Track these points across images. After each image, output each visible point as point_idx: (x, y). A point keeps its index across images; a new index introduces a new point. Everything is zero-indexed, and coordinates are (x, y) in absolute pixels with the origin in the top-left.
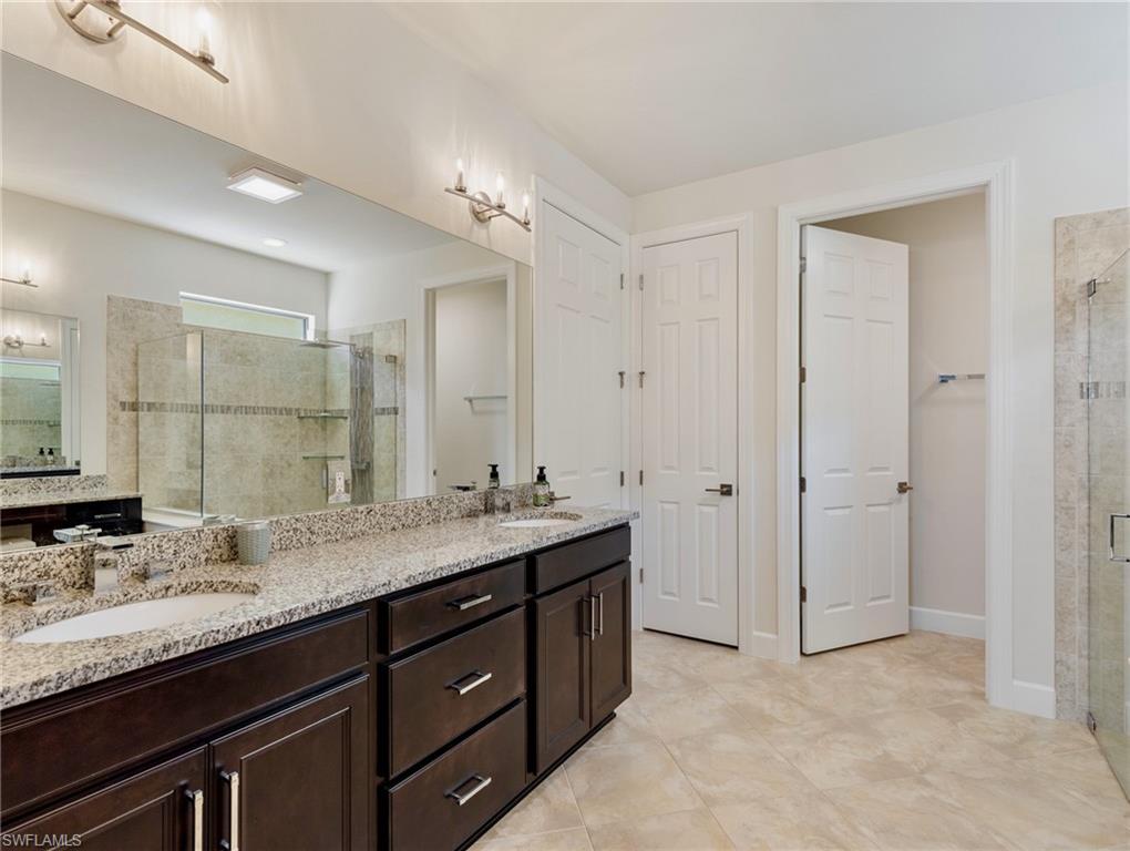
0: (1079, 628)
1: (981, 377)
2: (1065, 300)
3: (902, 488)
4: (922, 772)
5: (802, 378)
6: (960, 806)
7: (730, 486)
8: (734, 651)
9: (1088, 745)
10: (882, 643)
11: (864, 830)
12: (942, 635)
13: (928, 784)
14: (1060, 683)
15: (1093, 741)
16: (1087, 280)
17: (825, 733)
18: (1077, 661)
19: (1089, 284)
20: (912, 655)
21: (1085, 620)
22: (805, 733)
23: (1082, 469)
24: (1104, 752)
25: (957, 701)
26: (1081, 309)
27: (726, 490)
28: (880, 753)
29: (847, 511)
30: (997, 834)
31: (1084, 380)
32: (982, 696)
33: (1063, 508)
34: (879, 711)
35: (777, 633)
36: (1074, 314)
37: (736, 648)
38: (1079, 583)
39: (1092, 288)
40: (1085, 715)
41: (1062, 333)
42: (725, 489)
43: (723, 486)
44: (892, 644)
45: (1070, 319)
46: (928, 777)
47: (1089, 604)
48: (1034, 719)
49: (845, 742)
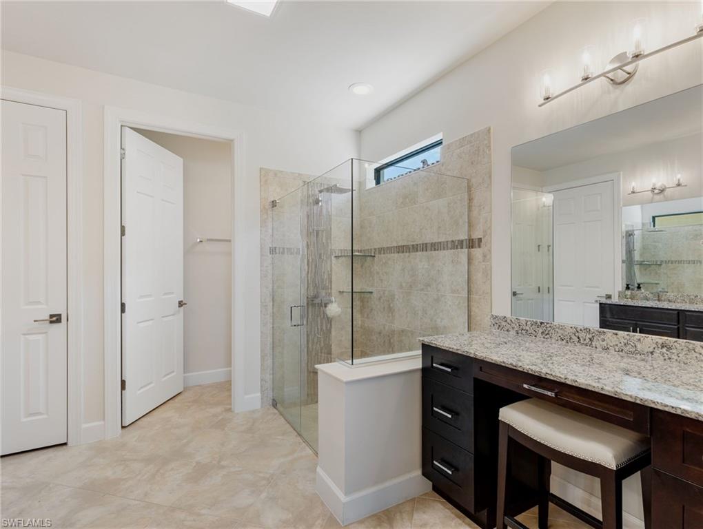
0: (270, 362)
1: (230, 241)
2: (264, 208)
3: (181, 304)
4: (219, 462)
5: (123, 233)
6: (240, 469)
7: (60, 315)
8: (64, 447)
9: (275, 414)
10: (171, 401)
11: (203, 511)
12: (200, 386)
13: (223, 467)
14: (262, 391)
15: (276, 411)
16: (273, 200)
17: (158, 471)
18: (269, 377)
19: (273, 202)
20: (189, 402)
21: (271, 356)
22: (146, 477)
23: (271, 287)
24: (281, 414)
25: (220, 417)
26: (270, 212)
27: (56, 319)
28: (194, 464)
29: (151, 322)
30: (260, 472)
31: (271, 246)
32: (230, 410)
33: (264, 306)
34: (185, 441)
35: (104, 419)
36: (267, 214)
37: (65, 444)
38: (270, 339)
39: (274, 204)
40: (271, 401)
41: (263, 223)
42: (54, 319)
43: (51, 316)
44: (177, 400)
45: (266, 217)
46: (223, 463)
47: (273, 349)
48: (254, 412)
49: (172, 469)
